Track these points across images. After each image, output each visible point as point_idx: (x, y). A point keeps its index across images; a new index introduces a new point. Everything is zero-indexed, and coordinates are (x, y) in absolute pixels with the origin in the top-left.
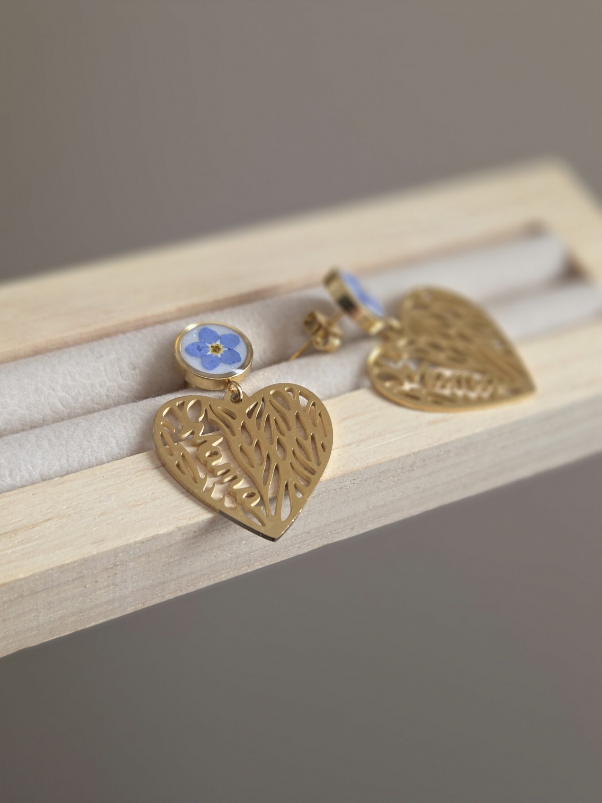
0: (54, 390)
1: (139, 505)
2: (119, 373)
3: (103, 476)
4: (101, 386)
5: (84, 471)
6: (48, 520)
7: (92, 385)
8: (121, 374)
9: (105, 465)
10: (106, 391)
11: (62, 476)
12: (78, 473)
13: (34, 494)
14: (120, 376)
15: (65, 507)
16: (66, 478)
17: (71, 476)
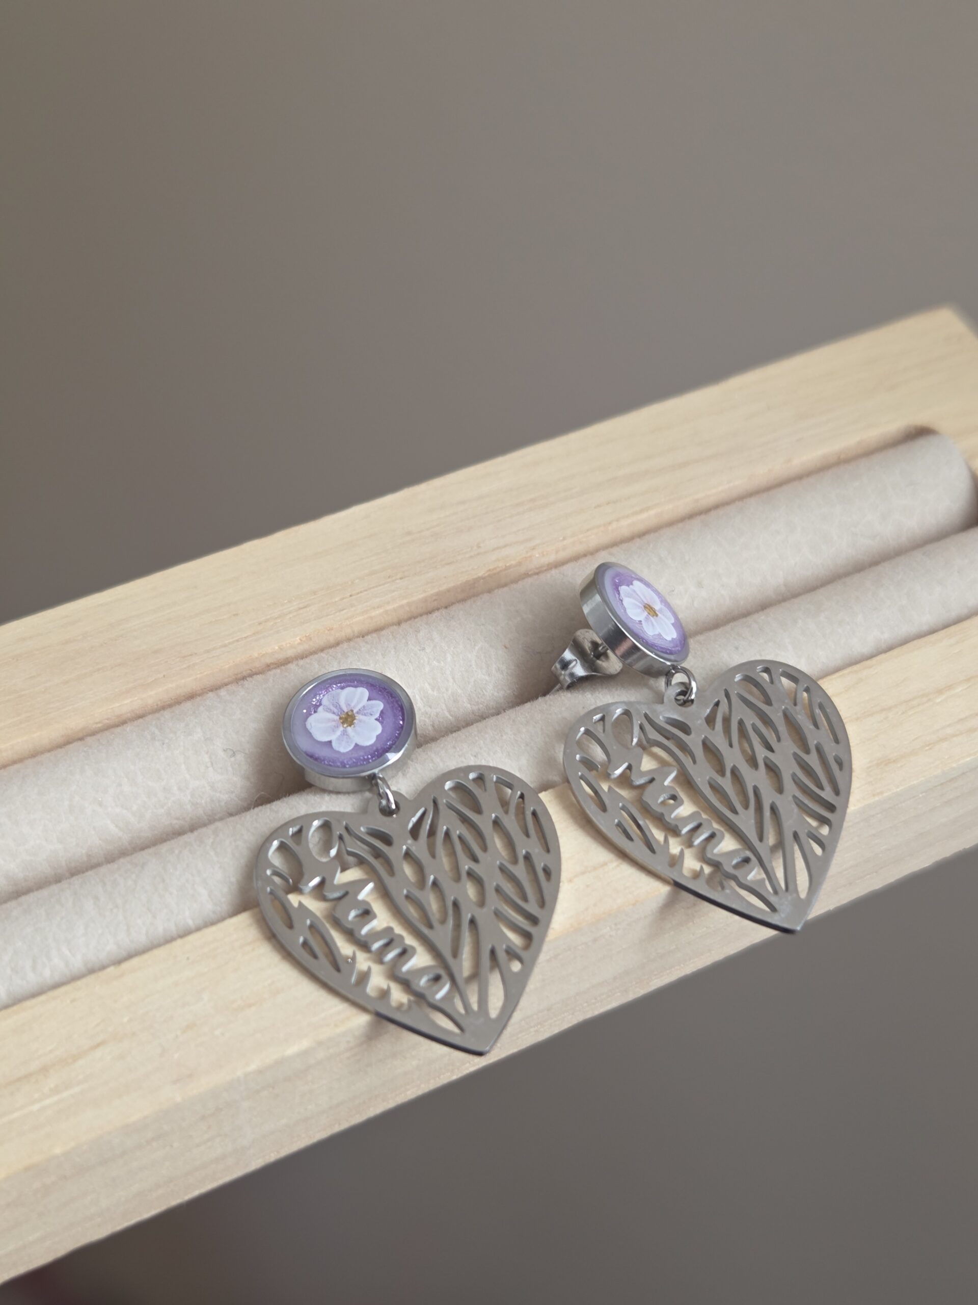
0: (100, 804)
1: (250, 1006)
2: (209, 764)
3: (188, 958)
4: (180, 789)
5: (157, 952)
6: (98, 1045)
7: (164, 788)
8: (212, 764)
9: (190, 938)
10: (189, 797)
11: (119, 962)
12: (146, 956)
13: (73, 1001)
14: (211, 769)
15: (125, 1020)
16: (125, 966)
17: (135, 962)
